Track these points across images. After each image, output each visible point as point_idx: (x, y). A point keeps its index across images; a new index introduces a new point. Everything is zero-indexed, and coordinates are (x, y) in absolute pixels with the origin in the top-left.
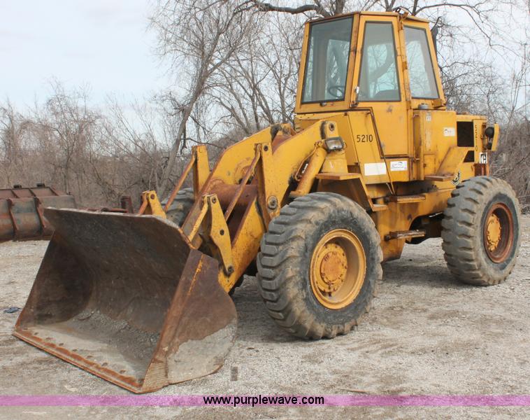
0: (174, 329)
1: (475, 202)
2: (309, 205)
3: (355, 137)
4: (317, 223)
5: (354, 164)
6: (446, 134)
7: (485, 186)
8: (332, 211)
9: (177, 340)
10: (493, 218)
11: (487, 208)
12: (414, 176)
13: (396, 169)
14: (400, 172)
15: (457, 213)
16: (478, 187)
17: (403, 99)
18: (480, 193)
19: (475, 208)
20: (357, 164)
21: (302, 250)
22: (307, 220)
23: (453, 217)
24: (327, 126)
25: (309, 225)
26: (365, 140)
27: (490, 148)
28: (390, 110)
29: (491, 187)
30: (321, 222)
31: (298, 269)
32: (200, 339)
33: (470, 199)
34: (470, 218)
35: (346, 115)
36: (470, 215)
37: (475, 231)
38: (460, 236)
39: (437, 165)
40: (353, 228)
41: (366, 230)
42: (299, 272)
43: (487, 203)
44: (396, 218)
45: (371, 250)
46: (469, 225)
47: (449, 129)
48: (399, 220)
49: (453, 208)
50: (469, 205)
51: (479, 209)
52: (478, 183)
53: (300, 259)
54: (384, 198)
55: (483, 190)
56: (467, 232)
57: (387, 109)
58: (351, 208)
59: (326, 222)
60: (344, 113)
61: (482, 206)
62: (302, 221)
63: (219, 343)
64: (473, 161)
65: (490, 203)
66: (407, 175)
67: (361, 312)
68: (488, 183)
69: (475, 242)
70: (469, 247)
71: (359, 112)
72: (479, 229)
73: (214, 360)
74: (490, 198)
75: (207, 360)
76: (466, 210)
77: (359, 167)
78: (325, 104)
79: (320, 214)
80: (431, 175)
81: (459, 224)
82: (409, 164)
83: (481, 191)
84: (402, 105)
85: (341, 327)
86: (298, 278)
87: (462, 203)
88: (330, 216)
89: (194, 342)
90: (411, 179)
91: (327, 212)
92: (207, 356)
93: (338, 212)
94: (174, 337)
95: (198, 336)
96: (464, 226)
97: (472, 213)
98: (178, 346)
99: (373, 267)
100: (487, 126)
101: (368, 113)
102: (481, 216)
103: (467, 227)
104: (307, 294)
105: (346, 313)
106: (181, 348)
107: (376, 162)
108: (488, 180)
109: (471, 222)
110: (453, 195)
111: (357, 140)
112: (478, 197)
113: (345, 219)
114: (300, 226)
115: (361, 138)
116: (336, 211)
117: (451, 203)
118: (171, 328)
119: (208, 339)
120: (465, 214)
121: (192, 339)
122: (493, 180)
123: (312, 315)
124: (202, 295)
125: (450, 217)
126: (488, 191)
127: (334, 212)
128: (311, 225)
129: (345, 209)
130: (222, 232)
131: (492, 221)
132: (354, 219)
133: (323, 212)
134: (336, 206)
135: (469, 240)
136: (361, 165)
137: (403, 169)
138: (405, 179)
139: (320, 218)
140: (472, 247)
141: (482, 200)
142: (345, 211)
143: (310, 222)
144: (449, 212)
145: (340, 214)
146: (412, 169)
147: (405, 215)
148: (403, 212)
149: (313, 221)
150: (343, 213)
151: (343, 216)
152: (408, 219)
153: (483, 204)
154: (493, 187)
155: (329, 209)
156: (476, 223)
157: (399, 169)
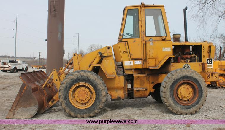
0: (17, 103)
3: (121, 52)
4: (71, 79)
5: (121, 61)
6: (164, 50)
9: (18, 107)
10: (186, 86)
14: (139, 65)
17: (140, 37)
21: (65, 87)
22: (68, 78)
26: (125, 52)
28: (134, 42)
30: (74, 79)
31: (63, 93)
32: (25, 108)
35: (118, 44)
39: (158, 63)
40: (89, 82)
41: (95, 84)
42: (63, 94)
43: (175, 79)
44: (144, 83)
45: (98, 91)
47: (167, 48)
53: (64, 90)
57: (133, 41)
59: (76, 79)
63: (31, 110)
64: (202, 62)
66: (141, 66)
67: (92, 112)
71: (123, 43)
73: (30, 115)
75: (27, 114)
77: (123, 62)
80: (153, 66)
82: (142, 62)
84: (140, 39)
85: (82, 115)
86: (63, 96)
89: (23, 108)
90: (143, 68)
91: (76, 76)
92: (27, 113)
93: (81, 76)
94: (17, 106)
95: (24, 107)
98: (18, 108)
99: (98, 97)
101: (126, 43)
104: (67, 102)
105: (85, 111)
106: (19, 109)
107: (129, 61)
113: (85, 79)
115: (123, 52)
118: (16, 103)
119: (28, 108)
121: (23, 107)
123: (68, 109)
124: (26, 96)
127: (80, 76)
128: (69, 80)
129: (85, 75)
130: (57, 80)
131: (184, 88)
132: (89, 79)
133: (74, 76)
134: (81, 74)
137: (140, 64)
138: (141, 68)
145: (82, 77)
146: (144, 64)
147: (149, 82)
148: (149, 81)
149: (70, 78)
150: (84, 77)
151: (83, 78)
152: (152, 83)
153: (172, 80)
154: (181, 73)
155: (78, 75)
156: (167, 87)
157: (138, 64)
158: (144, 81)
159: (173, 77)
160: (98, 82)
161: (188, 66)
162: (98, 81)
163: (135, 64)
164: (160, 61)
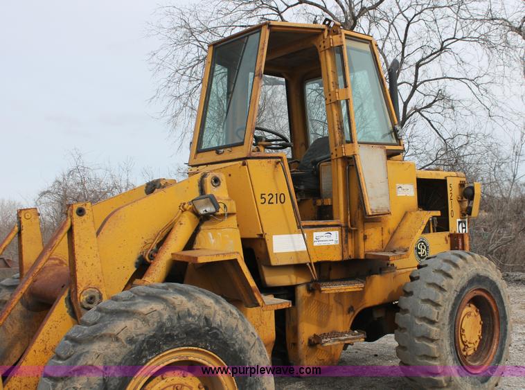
1: (441, 289)
2: (123, 308)
3: (258, 197)
4: (131, 341)
5: (257, 236)
6: (400, 193)
7: (455, 265)
8: (166, 317)
10: (470, 309)
11: (459, 297)
12: (350, 253)
13: (322, 244)
14: (328, 247)
15: (415, 305)
16: (445, 267)
18: (449, 276)
19: (440, 298)
20: (261, 235)
22: (110, 336)
23: (410, 310)
24: (208, 179)
25: (114, 345)
26: (274, 200)
27: (470, 214)
29: (464, 267)
30: (141, 338)
33: (434, 285)
34: (433, 313)
35: (244, 164)
36: (434, 309)
37: (441, 332)
38: (419, 338)
39: (386, 237)
40: (211, 343)
43: (458, 290)
44: (329, 312)
46: (432, 322)
47: (404, 187)
48: (333, 315)
49: (411, 298)
50: (433, 293)
51: (446, 300)
52: (446, 261)
54: (307, 284)
55: (453, 271)
56: (429, 334)
58: (206, 311)
59: (153, 336)
60: (241, 162)
61: (451, 295)
62: (101, 338)
64: (448, 230)
65: (463, 289)
66: (339, 251)
68: (460, 262)
69: (440, 348)
70: (432, 355)
72: (447, 329)
74: (464, 282)
76: (427, 301)
77: (264, 240)
78: (222, 150)
79: (140, 324)
80: (376, 251)
81: (417, 322)
82: (341, 235)
83: (450, 272)
87: (422, 290)
88: (161, 326)
90: (346, 257)
91: (154, 320)
93: (179, 318)
96: (425, 324)
97: (437, 305)
100: (466, 186)
101: (277, 163)
102: (450, 308)
103: (429, 326)
107: (290, 233)
108: (461, 257)
109: (434, 318)
110: (412, 279)
111: (260, 201)
112: (444, 282)
113: (193, 331)
114: (97, 347)
115: (268, 198)
116: (175, 318)
117: (408, 290)
120: (427, 306)
122: (468, 257)
125: (406, 311)
126: (460, 273)
127: (170, 319)
128: (117, 344)
129: (195, 311)
131: (468, 314)
132: (212, 329)
133: (145, 320)
134: (174, 308)
135: (432, 345)
136: (267, 237)
137: (333, 243)
138: (336, 257)
139: (139, 332)
140: (437, 356)
141: (450, 286)
142: (193, 317)
143: (117, 340)
144: (405, 303)
145: (183, 322)
146: (347, 242)
147: (343, 308)
148: (340, 303)
149: (122, 336)
150: (190, 319)
151: (188, 325)
152: (349, 313)
153: (452, 292)
154: (467, 266)
155: (160, 314)
156: (441, 319)
157: (327, 243)
158: (329, 304)
159: (453, 282)
160: (248, 338)
161: (425, 244)
162: (246, 330)
163: (315, 244)
164: (391, 231)
